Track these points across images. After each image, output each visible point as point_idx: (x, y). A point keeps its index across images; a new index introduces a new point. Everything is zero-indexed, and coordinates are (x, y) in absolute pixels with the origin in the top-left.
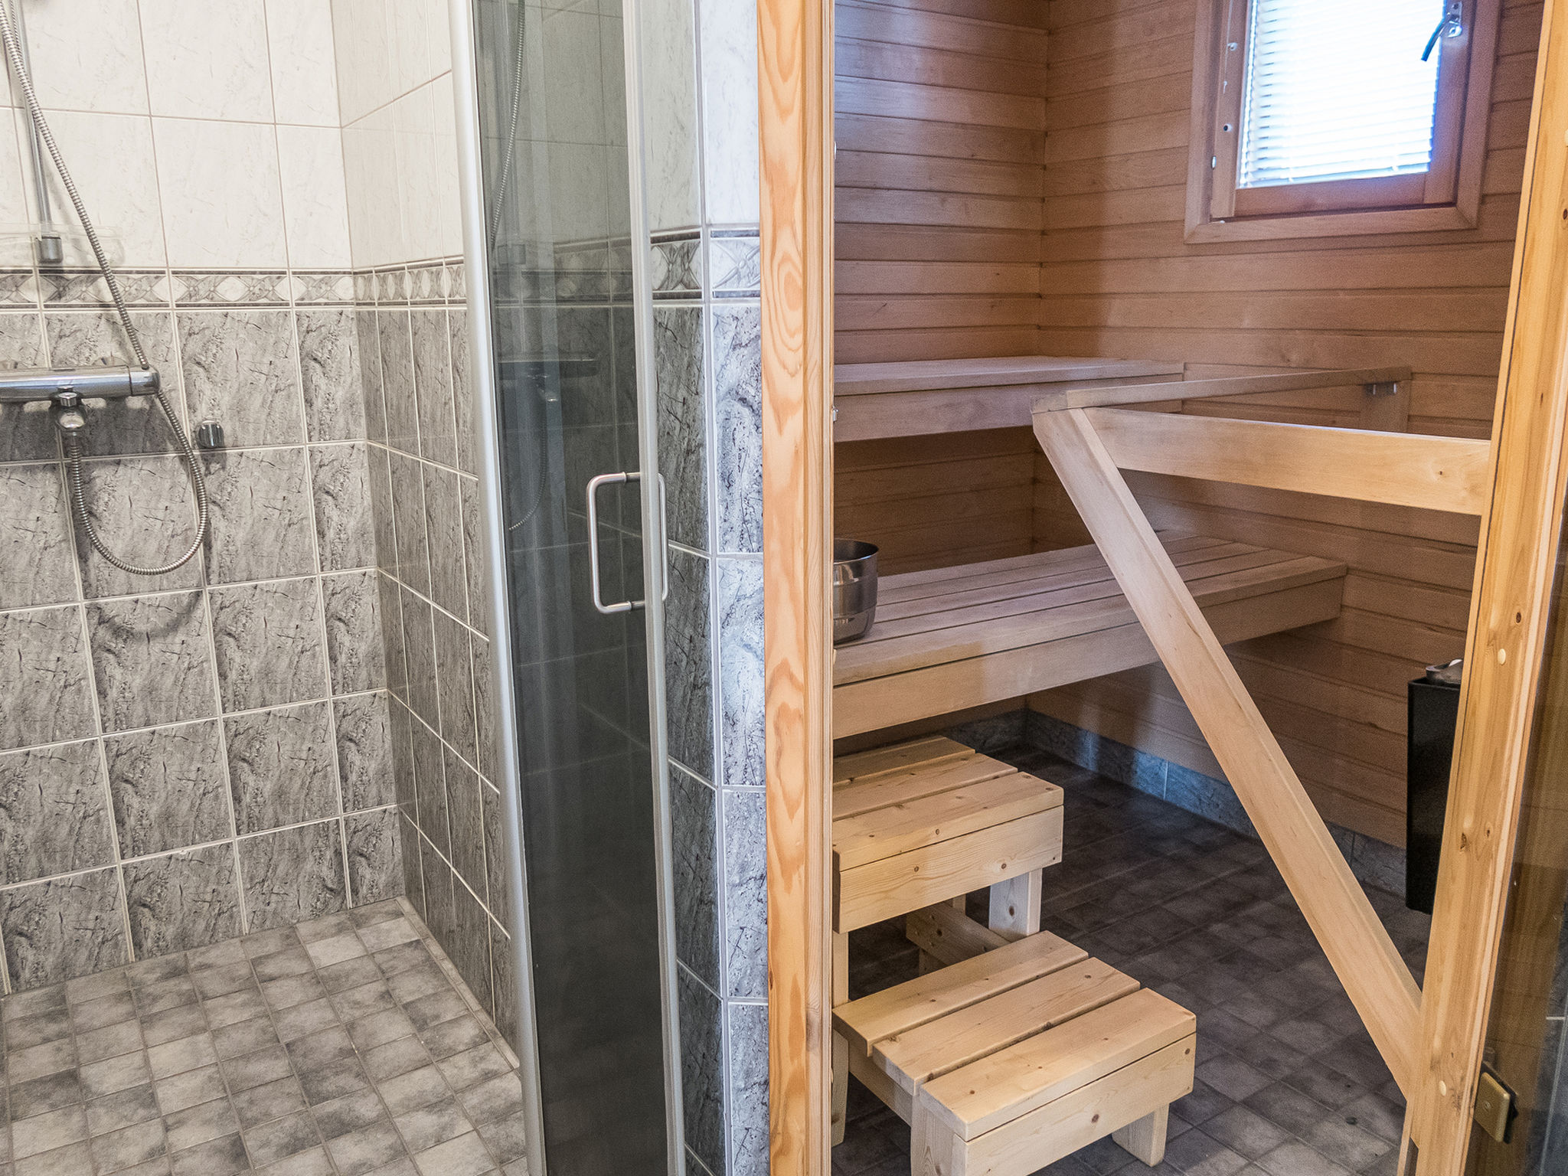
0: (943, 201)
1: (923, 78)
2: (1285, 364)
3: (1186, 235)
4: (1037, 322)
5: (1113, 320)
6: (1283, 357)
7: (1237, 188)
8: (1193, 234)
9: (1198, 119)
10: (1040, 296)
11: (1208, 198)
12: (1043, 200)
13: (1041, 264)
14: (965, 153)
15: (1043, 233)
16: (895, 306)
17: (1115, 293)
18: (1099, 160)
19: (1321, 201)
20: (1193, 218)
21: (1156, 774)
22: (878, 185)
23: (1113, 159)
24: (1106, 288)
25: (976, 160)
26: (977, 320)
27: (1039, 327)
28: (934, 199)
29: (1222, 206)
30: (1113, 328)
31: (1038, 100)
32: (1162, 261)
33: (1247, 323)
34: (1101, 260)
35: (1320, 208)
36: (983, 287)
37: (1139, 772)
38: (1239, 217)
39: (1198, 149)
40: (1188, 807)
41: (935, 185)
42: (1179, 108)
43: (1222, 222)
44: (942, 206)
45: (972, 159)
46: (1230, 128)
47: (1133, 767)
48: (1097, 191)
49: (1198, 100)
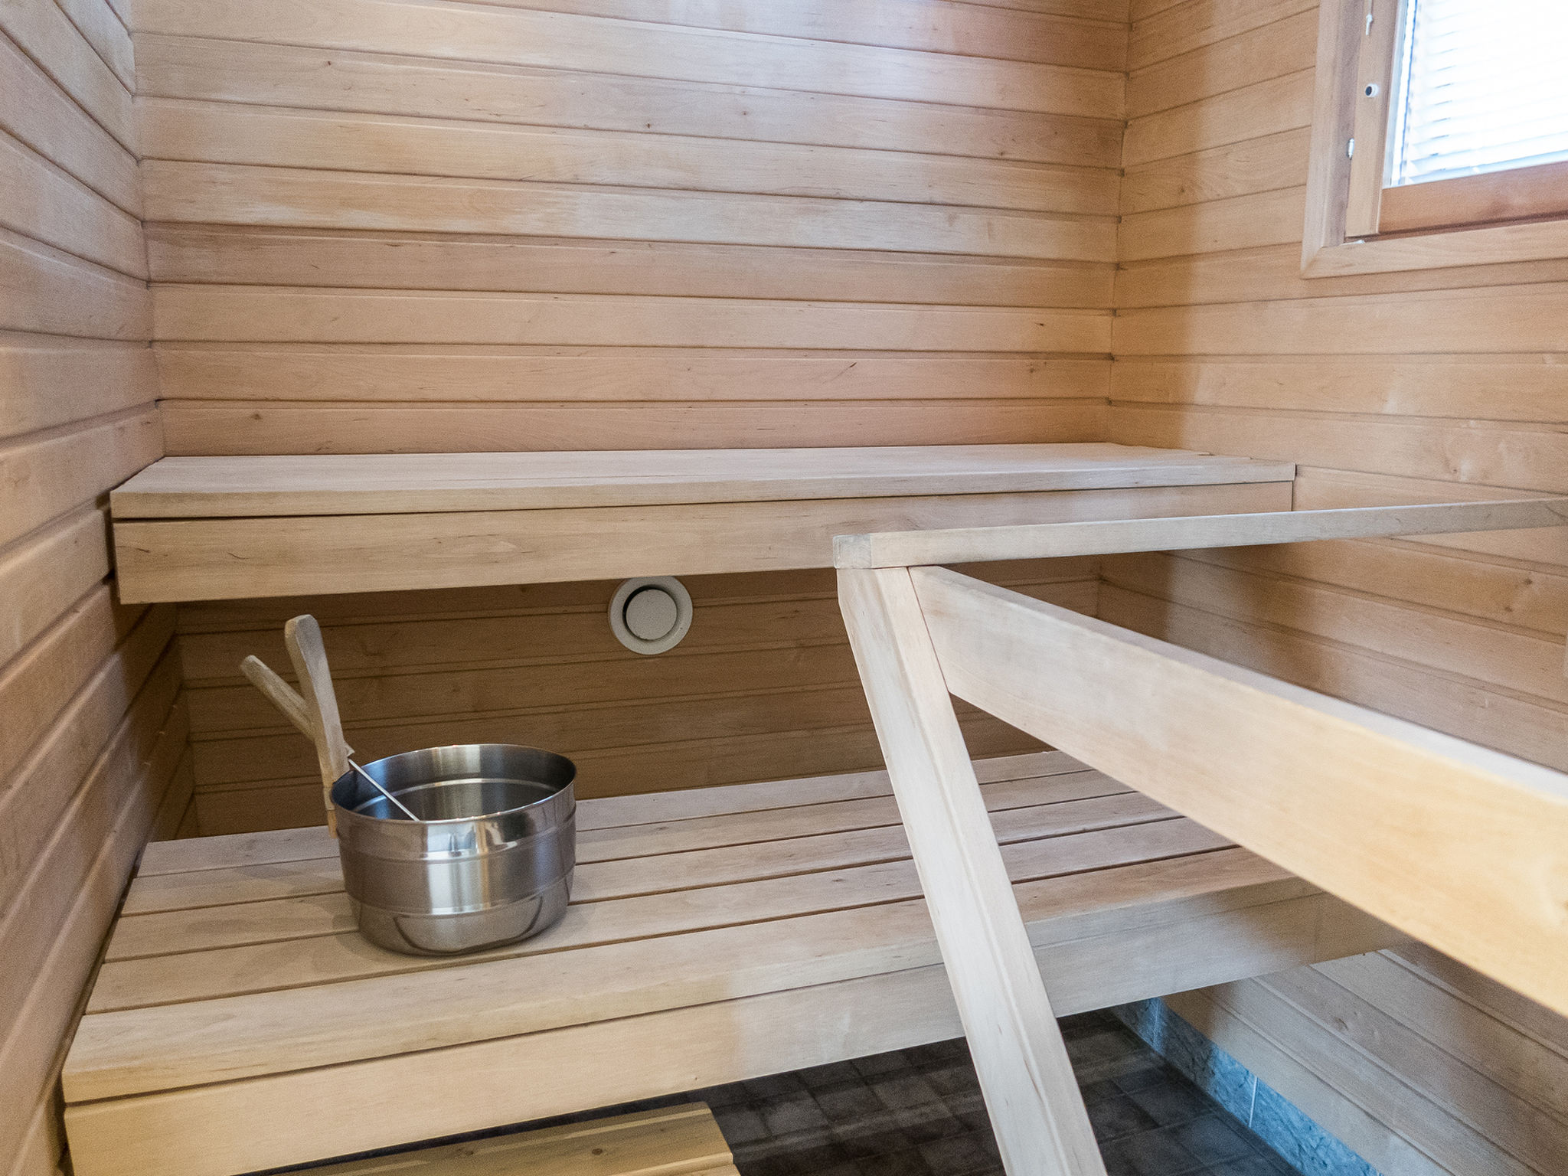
0: (951, 219)
1: (923, 41)
2: (1447, 477)
3: (1303, 265)
4: (1107, 395)
5: (1202, 395)
6: (1446, 463)
7: (1386, 186)
8: (1313, 263)
9: (1325, 82)
10: (1111, 357)
11: (1340, 207)
12: (1119, 219)
13: (1114, 312)
14: (992, 150)
15: (1118, 266)
16: (868, 365)
17: (1205, 355)
18: (1191, 156)
19: (1520, 201)
20: (1315, 238)
21: (1241, 1086)
22: (843, 194)
23: (1211, 153)
24: (1194, 348)
25: (1008, 160)
26: (1004, 389)
27: (1110, 402)
28: (938, 215)
29: (1363, 218)
30: (1203, 407)
31: (1115, 75)
32: (1271, 305)
33: (1391, 407)
34: (1191, 305)
35: (1516, 214)
36: (1017, 340)
37: (1218, 1076)
38: (1386, 233)
39: (1325, 130)
40: (1282, 1151)
41: (938, 196)
42: (1301, 68)
43: (1360, 242)
44: (951, 225)
45: (1001, 158)
46: (1376, 90)
47: (1210, 1064)
48: (1185, 205)
49: (1327, 49)
